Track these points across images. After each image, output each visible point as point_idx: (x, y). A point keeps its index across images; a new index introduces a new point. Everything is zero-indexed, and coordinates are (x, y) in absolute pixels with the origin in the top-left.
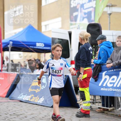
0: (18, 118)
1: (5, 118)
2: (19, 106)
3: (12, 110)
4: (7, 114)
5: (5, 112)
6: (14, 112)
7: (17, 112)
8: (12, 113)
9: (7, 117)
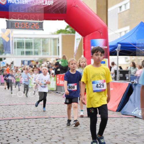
0: (139, 139)
1: (124, 139)
2: (135, 123)
3: (128, 128)
4: (124, 134)
5: (122, 131)
6: (133, 132)
7: (136, 131)
8: (130, 133)
9: (125, 138)
